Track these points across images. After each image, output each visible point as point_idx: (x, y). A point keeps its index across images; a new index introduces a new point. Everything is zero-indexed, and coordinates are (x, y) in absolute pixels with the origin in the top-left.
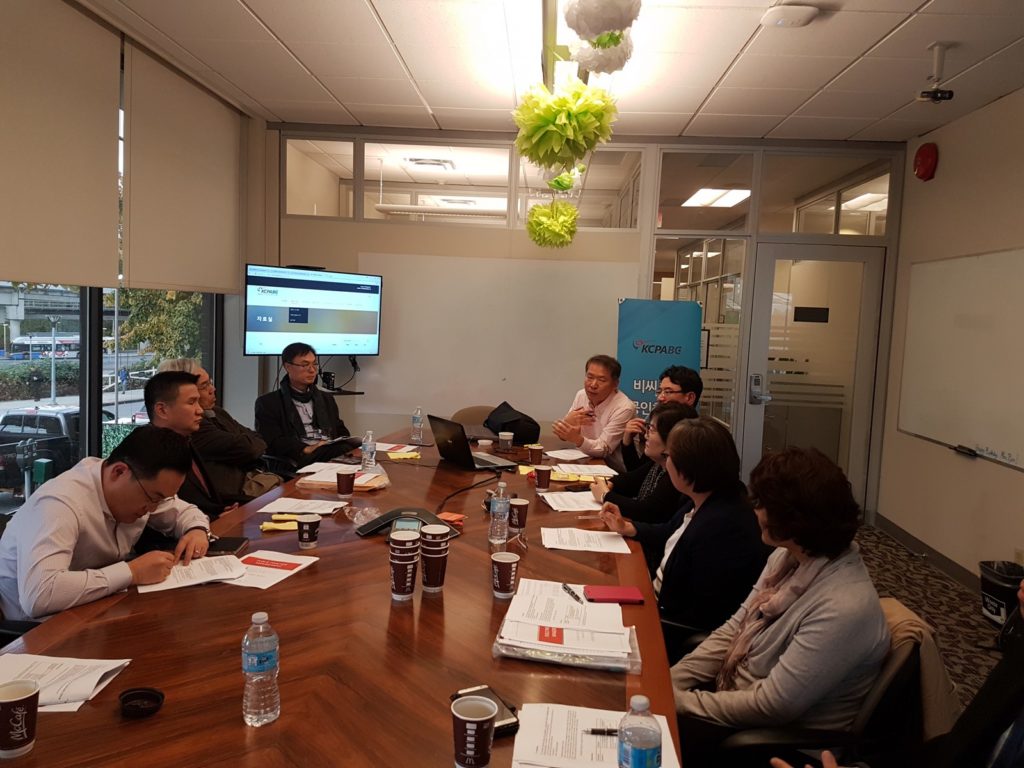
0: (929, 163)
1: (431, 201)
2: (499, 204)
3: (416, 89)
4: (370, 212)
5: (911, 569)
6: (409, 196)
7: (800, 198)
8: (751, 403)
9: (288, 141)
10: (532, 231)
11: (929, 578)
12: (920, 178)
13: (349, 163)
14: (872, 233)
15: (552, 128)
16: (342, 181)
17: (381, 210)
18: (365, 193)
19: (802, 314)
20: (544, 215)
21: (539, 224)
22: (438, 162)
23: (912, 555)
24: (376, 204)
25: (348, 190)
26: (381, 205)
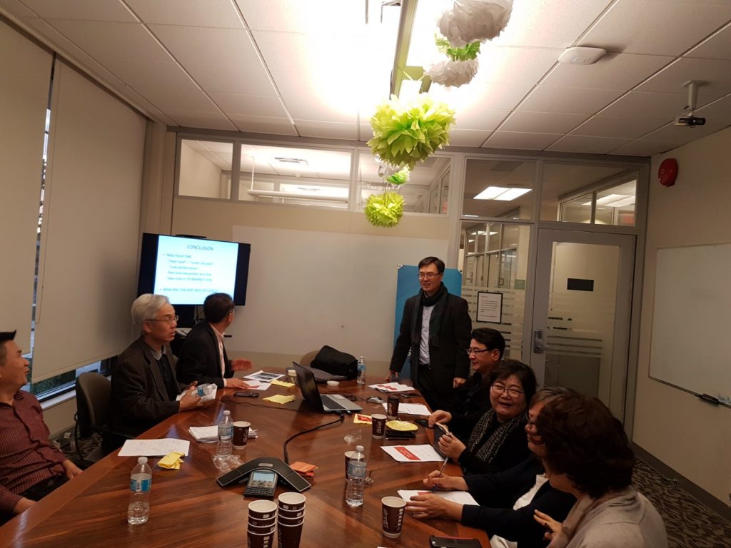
0: (670, 173)
1: (288, 189)
2: (343, 193)
3: (283, 106)
4: (243, 195)
5: (666, 492)
6: (273, 184)
7: (563, 196)
8: (535, 352)
9: (183, 141)
10: (369, 214)
11: (682, 501)
12: (664, 184)
13: (229, 159)
14: (616, 224)
15: (406, 132)
16: (223, 172)
17: (252, 194)
18: (241, 181)
19: (574, 284)
20: (377, 202)
21: (374, 209)
22: (296, 161)
23: (665, 480)
24: (248, 190)
25: (227, 178)
26: (252, 190)
